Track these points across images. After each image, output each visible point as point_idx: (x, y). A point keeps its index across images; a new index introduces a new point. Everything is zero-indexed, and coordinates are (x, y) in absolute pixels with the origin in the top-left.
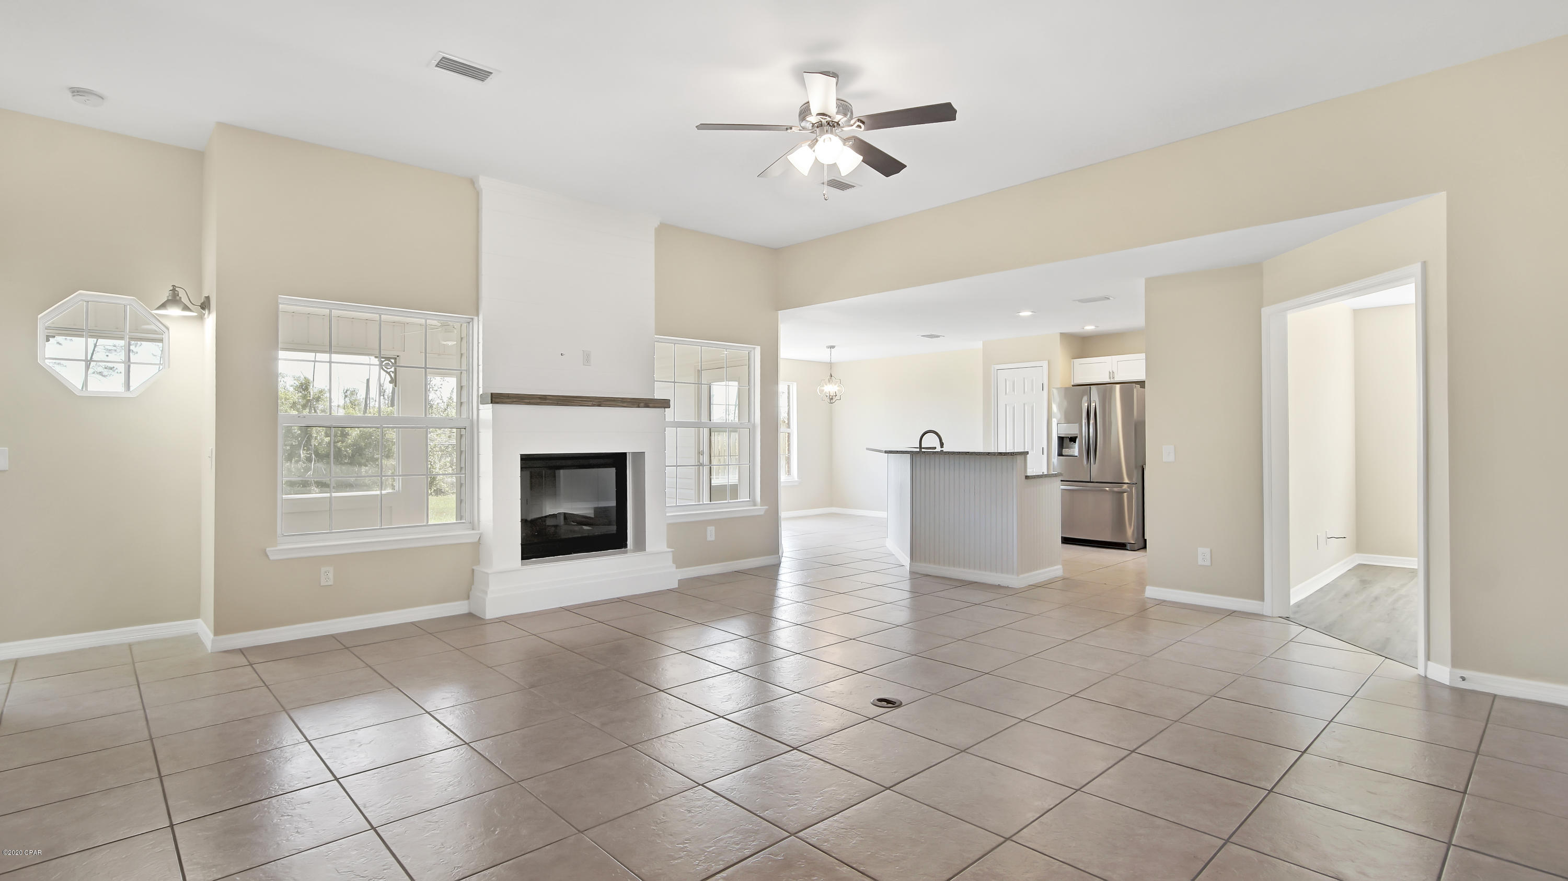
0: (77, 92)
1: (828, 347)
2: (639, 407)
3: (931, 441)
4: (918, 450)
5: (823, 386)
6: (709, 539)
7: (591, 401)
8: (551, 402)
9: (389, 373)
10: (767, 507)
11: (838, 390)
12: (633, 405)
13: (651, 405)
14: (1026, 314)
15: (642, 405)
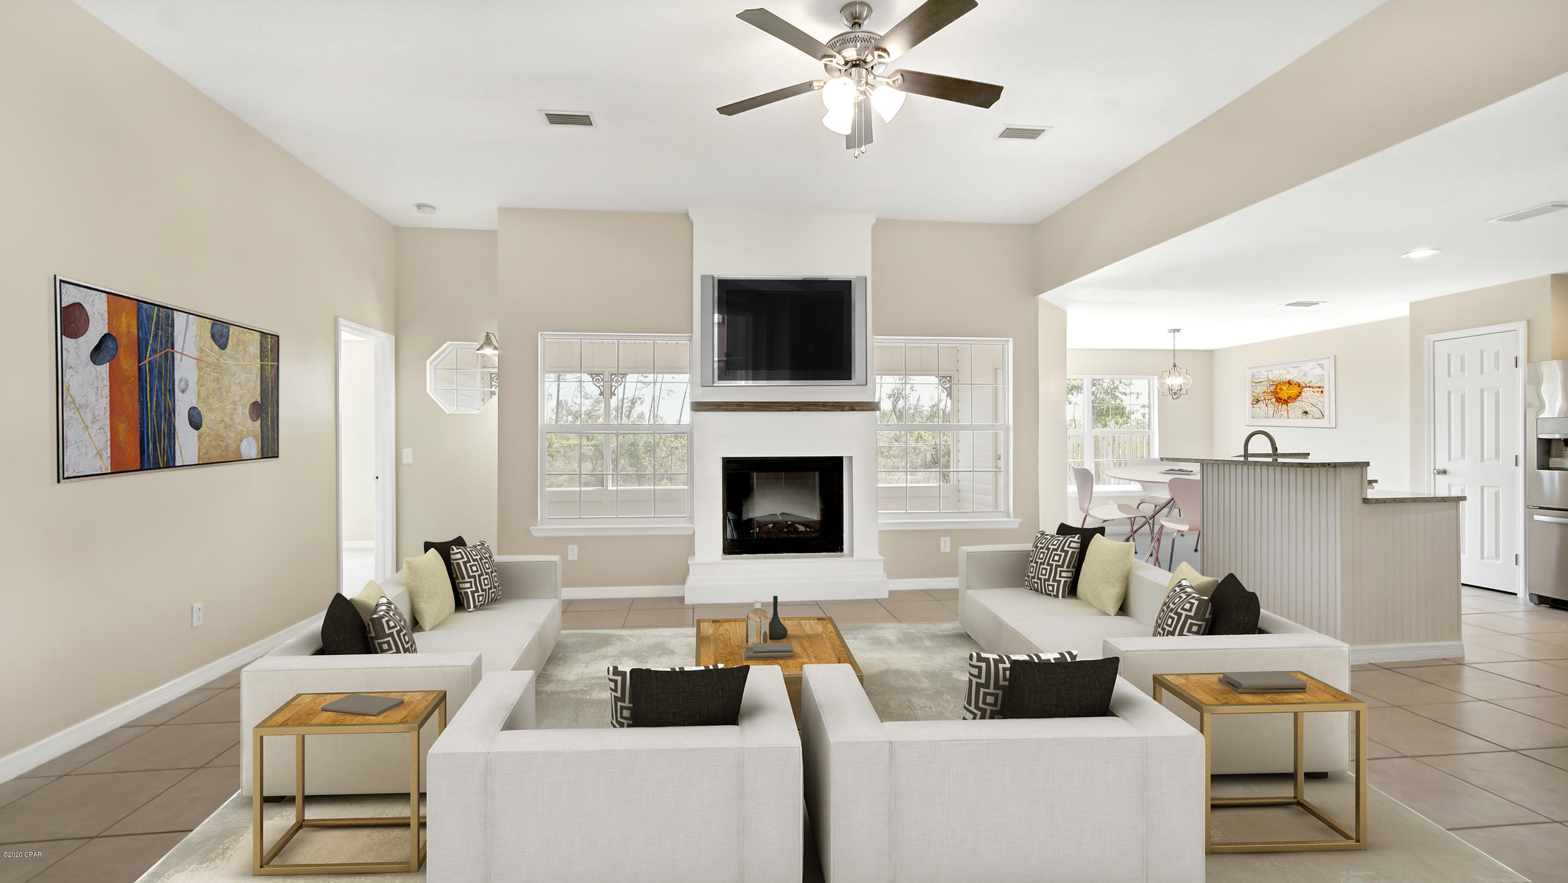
0: (419, 206)
1: (1170, 331)
2: (843, 411)
3: (1260, 445)
4: (1242, 459)
5: (1165, 379)
6: (943, 549)
7: (789, 406)
8: (748, 408)
9: (599, 387)
10: (1021, 520)
11: (1183, 383)
12: (836, 408)
13: (857, 408)
14: (1421, 253)
15: (847, 408)
